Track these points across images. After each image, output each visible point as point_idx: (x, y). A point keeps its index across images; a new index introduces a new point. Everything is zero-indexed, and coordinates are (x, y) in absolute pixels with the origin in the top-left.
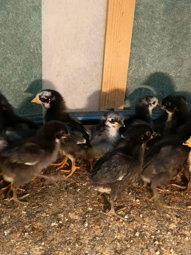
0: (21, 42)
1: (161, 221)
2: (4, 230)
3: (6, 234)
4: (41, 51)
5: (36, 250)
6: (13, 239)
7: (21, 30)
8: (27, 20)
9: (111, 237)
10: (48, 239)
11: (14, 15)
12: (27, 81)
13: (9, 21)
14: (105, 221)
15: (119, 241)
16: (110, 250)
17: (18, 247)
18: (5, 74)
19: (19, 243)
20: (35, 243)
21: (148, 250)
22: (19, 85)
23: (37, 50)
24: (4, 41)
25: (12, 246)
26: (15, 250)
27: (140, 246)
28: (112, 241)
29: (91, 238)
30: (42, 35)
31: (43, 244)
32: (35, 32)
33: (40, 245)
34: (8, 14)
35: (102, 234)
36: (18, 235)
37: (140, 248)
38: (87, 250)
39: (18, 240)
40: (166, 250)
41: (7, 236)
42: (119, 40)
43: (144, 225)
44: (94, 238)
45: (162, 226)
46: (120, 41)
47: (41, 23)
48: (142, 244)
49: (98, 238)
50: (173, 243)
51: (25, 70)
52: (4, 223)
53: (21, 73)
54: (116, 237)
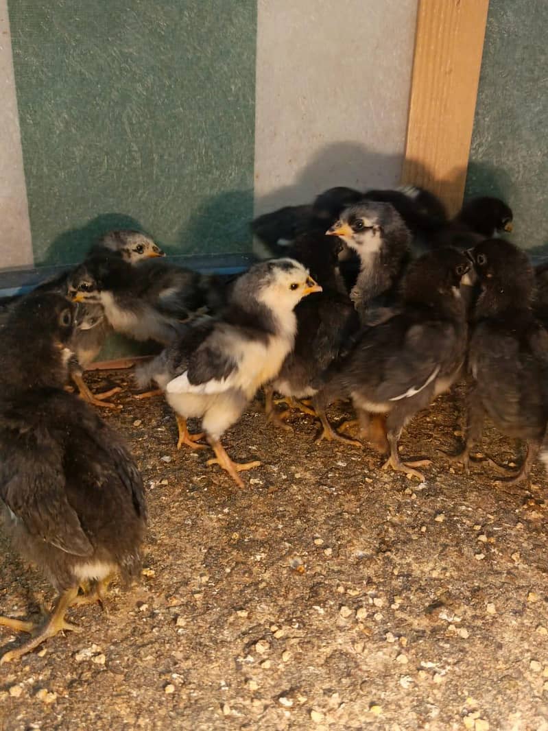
0: (208, 78)
1: (506, 502)
2: (149, 479)
3: (152, 487)
4: (254, 99)
5: (211, 520)
6: (166, 496)
7: (209, 50)
8: (224, 26)
9: (378, 517)
10: (238, 504)
11: (193, 15)
12: (218, 173)
13: (181, 28)
14: (370, 488)
15: (394, 525)
16: (370, 538)
17: (174, 509)
18: (170, 155)
19: (177, 504)
20: (210, 507)
21: (457, 549)
22: (200, 181)
23: (244, 96)
24: (170, 77)
25: (163, 508)
26: (167, 513)
27: (442, 540)
28: (379, 525)
29: (333, 514)
30: (258, 61)
31: (226, 510)
32: (240, 55)
33: (221, 512)
34: (181, 11)
35: (358, 510)
36: (178, 491)
37: (441, 545)
38: (318, 533)
39: (175, 499)
40: (500, 554)
41: (155, 489)
42: (448, 70)
43: (461, 505)
44: (341, 514)
45: (506, 512)
46: (451, 71)
47: (255, 31)
48: (447, 537)
49: (346, 516)
50: (525, 545)
51: (216, 146)
52: (150, 467)
53: (207, 153)
54: (389, 518)
